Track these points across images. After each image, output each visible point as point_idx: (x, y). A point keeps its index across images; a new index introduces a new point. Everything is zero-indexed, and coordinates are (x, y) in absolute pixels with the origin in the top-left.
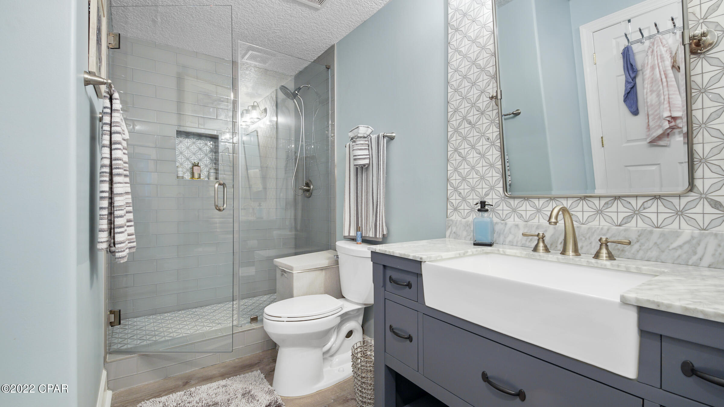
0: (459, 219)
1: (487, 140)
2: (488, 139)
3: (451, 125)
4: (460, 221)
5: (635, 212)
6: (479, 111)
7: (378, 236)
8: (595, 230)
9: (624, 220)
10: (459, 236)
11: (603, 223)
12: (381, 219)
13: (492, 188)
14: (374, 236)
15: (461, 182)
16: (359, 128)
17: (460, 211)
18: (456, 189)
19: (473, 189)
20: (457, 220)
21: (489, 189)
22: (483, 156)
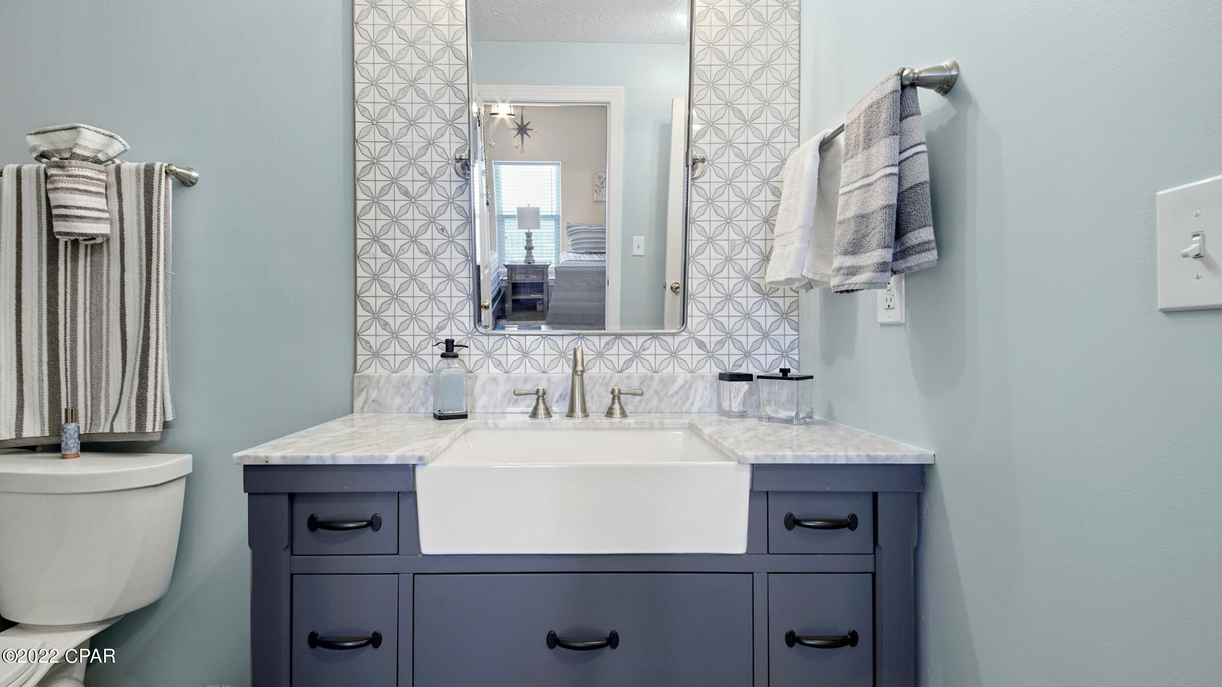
0: (385, 373)
1: (441, 231)
2: (443, 230)
3: (364, 188)
4: (387, 377)
5: (635, 354)
6: (425, 175)
7: (149, 429)
8: (597, 380)
9: (625, 364)
10: (386, 405)
11: (604, 370)
12: (159, 383)
13: (451, 316)
14: (133, 430)
15: (389, 302)
16: (79, 133)
17: (387, 358)
18: (376, 316)
19: (414, 316)
20: (380, 376)
21: (446, 318)
22: (432, 258)
